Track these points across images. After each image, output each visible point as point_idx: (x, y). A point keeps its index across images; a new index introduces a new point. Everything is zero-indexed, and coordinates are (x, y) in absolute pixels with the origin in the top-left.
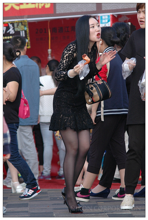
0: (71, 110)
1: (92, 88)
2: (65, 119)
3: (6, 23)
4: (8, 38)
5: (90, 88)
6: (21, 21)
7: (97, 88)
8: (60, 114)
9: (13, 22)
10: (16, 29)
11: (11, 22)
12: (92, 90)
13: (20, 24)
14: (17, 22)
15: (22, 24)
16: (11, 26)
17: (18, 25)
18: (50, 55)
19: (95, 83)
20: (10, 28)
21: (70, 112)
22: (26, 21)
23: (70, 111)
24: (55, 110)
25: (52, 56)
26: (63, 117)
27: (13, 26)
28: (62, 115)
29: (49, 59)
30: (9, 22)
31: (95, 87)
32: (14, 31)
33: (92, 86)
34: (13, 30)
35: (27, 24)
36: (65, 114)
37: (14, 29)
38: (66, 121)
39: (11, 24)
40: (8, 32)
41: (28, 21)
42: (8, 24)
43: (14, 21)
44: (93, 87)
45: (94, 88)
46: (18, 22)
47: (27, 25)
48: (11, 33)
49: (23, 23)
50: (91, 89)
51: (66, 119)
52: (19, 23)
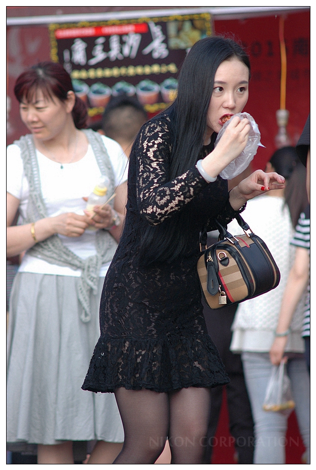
0: (154, 327)
1: (225, 261)
2: (137, 356)
3: (139, 21)
4: (147, 70)
5: (221, 261)
6: (190, 15)
7: (239, 260)
8: (123, 341)
9: (164, 20)
10: (174, 43)
11: (157, 20)
12: (226, 265)
13: (187, 26)
14: (176, 20)
15: (194, 27)
16: (156, 30)
17: (179, 30)
18: (283, 130)
19: (234, 246)
20: (153, 37)
21: (153, 333)
22: (208, 17)
23: (152, 331)
24: (106, 326)
25: (290, 134)
26: (130, 350)
27: (165, 31)
28: (127, 344)
29: (280, 142)
30: (151, 18)
31: (234, 257)
32: (168, 48)
33: (225, 253)
34: (164, 46)
35: (209, 25)
36: (137, 341)
37: (166, 41)
38: (139, 360)
39: (156, 24)
40: (147, 50)
41: (215, 15)
42: (146, 24)
43: (165, 17)
44: (229, 256)
45: (232, 262)
46: (181, 17)
47: (211, 29)
48: (156, 55)
49: (198, 23)
50: (221, 263)
51: (141, 355)
52: (183, 21)
